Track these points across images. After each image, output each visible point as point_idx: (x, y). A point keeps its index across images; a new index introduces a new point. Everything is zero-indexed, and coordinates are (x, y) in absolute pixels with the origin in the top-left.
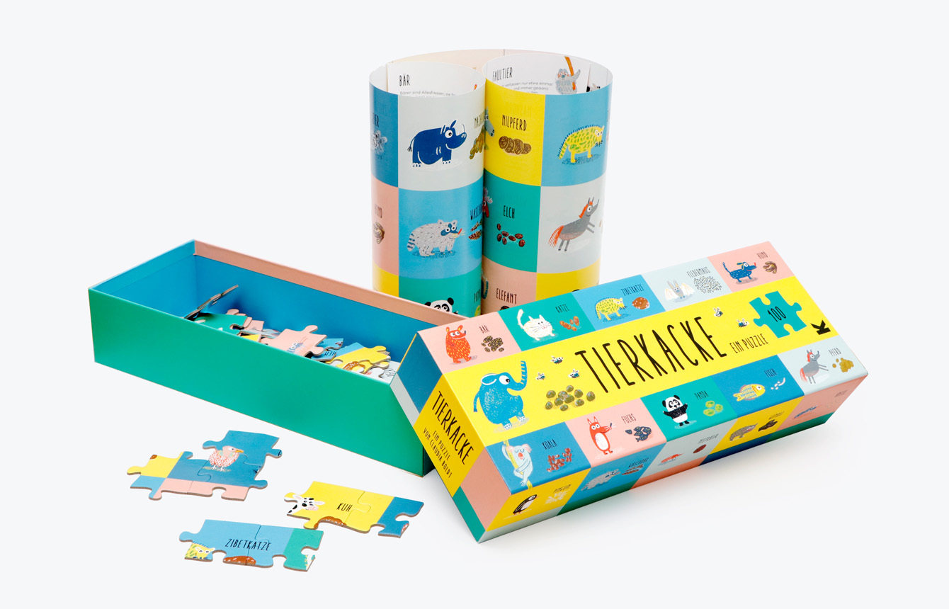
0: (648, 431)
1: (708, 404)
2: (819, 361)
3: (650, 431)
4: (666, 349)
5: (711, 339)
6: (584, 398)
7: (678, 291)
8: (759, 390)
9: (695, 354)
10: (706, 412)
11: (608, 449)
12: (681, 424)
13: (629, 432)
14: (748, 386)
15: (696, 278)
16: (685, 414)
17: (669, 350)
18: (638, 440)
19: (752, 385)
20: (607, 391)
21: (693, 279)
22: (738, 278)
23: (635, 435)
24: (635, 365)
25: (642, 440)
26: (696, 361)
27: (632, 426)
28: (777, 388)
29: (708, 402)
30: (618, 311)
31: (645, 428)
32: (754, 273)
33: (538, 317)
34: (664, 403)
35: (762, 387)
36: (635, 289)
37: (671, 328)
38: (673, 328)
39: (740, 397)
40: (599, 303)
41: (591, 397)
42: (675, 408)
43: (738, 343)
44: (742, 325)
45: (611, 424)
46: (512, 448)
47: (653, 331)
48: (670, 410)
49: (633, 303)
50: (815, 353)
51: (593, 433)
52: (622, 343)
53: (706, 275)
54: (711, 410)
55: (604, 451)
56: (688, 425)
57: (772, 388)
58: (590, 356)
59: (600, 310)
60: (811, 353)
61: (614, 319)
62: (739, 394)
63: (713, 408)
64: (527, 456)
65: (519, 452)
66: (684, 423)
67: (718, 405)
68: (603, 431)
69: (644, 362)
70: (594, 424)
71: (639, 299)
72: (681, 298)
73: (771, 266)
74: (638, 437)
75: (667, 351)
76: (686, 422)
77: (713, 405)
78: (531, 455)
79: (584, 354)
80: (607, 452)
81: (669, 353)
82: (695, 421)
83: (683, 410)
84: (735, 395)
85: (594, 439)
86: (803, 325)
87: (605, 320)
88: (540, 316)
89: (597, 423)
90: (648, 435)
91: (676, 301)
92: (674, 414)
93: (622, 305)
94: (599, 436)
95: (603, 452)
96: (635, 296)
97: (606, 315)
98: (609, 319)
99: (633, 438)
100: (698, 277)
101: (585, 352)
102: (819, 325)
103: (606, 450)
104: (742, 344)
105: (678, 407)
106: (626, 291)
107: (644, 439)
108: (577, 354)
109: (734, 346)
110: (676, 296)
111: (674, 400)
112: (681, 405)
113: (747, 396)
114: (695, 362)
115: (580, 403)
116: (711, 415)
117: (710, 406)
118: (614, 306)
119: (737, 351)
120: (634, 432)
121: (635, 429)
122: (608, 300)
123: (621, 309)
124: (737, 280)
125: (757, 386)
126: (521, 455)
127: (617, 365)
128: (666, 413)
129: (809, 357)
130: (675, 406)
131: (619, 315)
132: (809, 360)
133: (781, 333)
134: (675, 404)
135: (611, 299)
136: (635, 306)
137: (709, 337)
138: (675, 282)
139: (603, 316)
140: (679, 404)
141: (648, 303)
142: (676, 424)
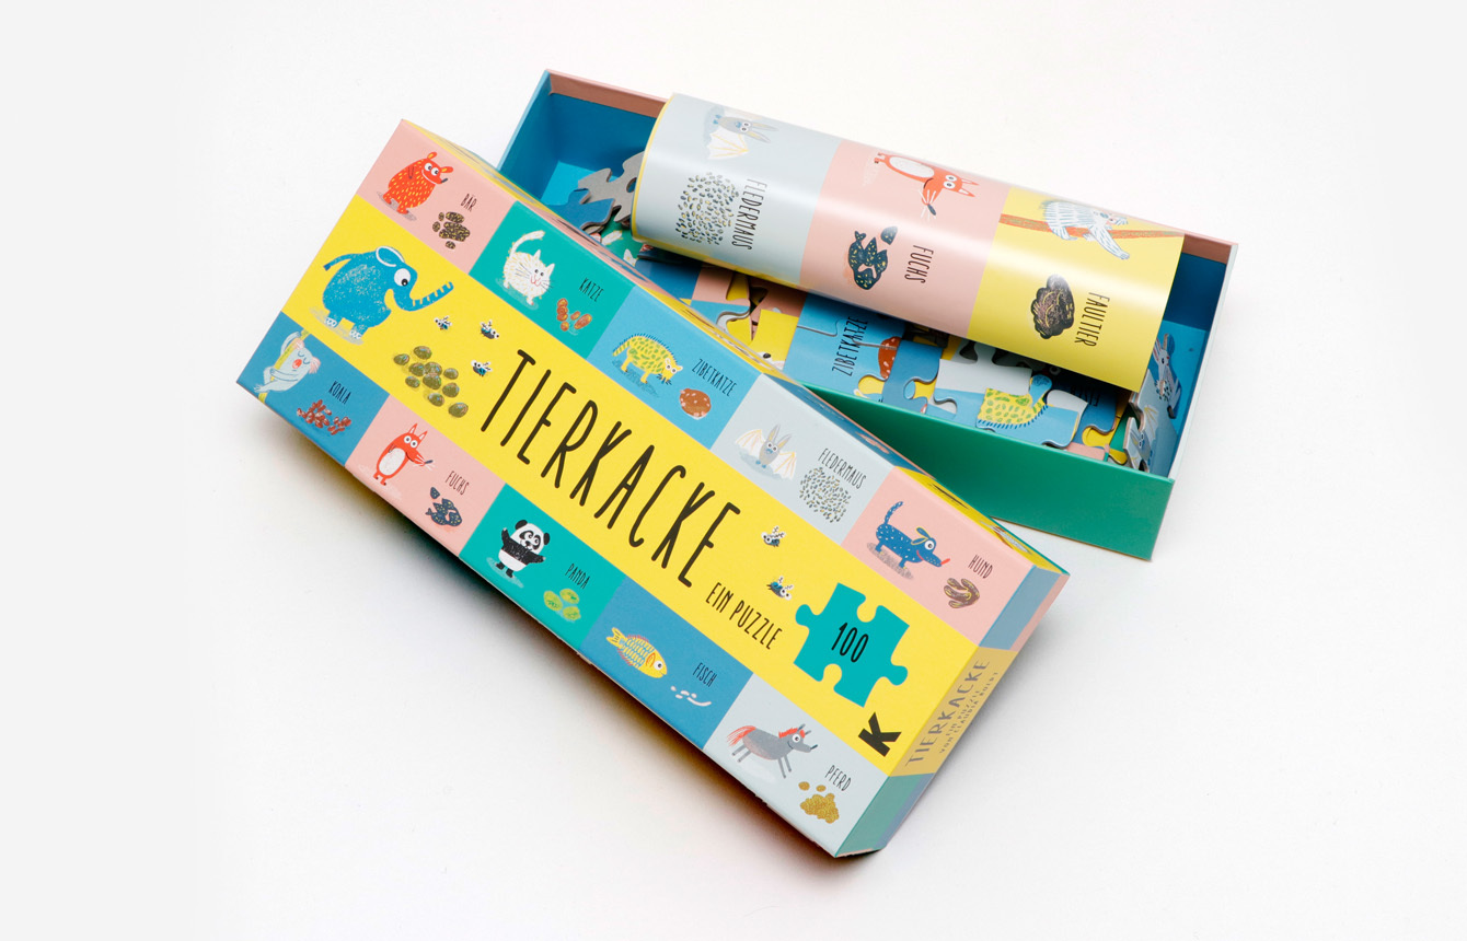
0: (455, 521)
1: (567, 594)
2: (794, 755)
3: (458, 524)
4: (630, 482)
5: (706, 547)
6: (449, 401)
7: (770, 451)
8: (655, 667)
9: (654, 531)
10: (549, 596)
11: (385, 477)
12: (501, 566)
13: (434, 493)
14: (648, 646)
15: (826, 470)
16: (523, 565)
17: (631, 489)
18: (429, 512)
19: (655, 651)
20: (484, 429)
21: (819, 465)
22: (882, 542)
23: (435, 504)
24: (563, 449)
25: (433, 519)
26: (641, 541)
27: (446, 493)
28: (678, 696)
29: (572, 592)
30: (651, 375)
31: (457, 513)
32: (921, 568)
33: (547, 264)
34: (522, 523)
35: (664, 670)
36: (718, 380)
37: (679, 473)
38: (683, 475)
39: (617, 639)
40: (644, 339)
41: (457, 411)
42: (524, 545)
43: (729, 596)
44: (776, 588)
45: (430, 462)
46: (301, 346)
47: (651, 449)
48: (515, 537)
49: (687, 391)
50: (808, 741)
51: (398, 443)
52: (591, 410)
53: (845, 484)
54: (559, 602)
55: (379, 473)
56: (507, 577)
57: (673, 688)
58: (531, 376)
59: (632, 344)
60: (803, 735)
61: (631, 378)
62: (622, 636)
63: (566, 604)
64: (302, 372)
65: (302, 359)
66: (505, 570)
67: (576, 609)
68: (411, 455)
69: (577, 463)
70: (414, 437)
71: (701, 395)
72: (758, 463)
73: (966, 592)
74: (434, 510)
75: (628, 486)
76: (510, 572)
77: (571, 601)
78: (308, 376)
79: (528, 364)
80: (380, 478)
81: (624, 491)
82: (521, 585)
83: (528, 557)
84: (614, 630)
85: (389, 449)
86: (861, 700)
87: (618, 364)
88: (552, 266)
89: (419, 441)
90: (446, 523)
91: (746, 458)
92: (510, 547)
93: (668, 374)
94: (399, 454)
95: (375, 471)
96: (702, 385)
97: (629, 359)
98: (624, 368)
99: (429, 503)
100: (828, 472)
101: (533, 362)
102: (884, 729)
103: (382, 475)
104: (733, 604)
105: (529, 548)
106: (703, 369)
107: (436, 521)
108: (521, 353)
109: (718, 591)
110: (756, 452)
111: (538, 537)
112: (537, 552)
113: (626, 651)
114: (636, 539)
115: (437, 401)
116: (550, 606)
117: (567, 598)
118: (657, 363)
119: (712, 600)
120: (439, 501)
121: (445, 501)
122: (662, 348)
123: (660, 377)
124: (877, 542)
125: (659, 660)
126: (298, 363)
127: (544, 421)
128: (506, 535)
129: (792, 732)
130: (528, 543)
131: (643, 380)
132: (782, 735)
133: (810, 662)
134: (532, 541)
135: (667, 352)
136: (682, 396)
137: (706, 542)
138: (787, 439)
139: (624, 355)
140: (536, 547)
141: (704, 415)
142: (496, 557)
